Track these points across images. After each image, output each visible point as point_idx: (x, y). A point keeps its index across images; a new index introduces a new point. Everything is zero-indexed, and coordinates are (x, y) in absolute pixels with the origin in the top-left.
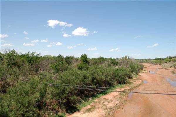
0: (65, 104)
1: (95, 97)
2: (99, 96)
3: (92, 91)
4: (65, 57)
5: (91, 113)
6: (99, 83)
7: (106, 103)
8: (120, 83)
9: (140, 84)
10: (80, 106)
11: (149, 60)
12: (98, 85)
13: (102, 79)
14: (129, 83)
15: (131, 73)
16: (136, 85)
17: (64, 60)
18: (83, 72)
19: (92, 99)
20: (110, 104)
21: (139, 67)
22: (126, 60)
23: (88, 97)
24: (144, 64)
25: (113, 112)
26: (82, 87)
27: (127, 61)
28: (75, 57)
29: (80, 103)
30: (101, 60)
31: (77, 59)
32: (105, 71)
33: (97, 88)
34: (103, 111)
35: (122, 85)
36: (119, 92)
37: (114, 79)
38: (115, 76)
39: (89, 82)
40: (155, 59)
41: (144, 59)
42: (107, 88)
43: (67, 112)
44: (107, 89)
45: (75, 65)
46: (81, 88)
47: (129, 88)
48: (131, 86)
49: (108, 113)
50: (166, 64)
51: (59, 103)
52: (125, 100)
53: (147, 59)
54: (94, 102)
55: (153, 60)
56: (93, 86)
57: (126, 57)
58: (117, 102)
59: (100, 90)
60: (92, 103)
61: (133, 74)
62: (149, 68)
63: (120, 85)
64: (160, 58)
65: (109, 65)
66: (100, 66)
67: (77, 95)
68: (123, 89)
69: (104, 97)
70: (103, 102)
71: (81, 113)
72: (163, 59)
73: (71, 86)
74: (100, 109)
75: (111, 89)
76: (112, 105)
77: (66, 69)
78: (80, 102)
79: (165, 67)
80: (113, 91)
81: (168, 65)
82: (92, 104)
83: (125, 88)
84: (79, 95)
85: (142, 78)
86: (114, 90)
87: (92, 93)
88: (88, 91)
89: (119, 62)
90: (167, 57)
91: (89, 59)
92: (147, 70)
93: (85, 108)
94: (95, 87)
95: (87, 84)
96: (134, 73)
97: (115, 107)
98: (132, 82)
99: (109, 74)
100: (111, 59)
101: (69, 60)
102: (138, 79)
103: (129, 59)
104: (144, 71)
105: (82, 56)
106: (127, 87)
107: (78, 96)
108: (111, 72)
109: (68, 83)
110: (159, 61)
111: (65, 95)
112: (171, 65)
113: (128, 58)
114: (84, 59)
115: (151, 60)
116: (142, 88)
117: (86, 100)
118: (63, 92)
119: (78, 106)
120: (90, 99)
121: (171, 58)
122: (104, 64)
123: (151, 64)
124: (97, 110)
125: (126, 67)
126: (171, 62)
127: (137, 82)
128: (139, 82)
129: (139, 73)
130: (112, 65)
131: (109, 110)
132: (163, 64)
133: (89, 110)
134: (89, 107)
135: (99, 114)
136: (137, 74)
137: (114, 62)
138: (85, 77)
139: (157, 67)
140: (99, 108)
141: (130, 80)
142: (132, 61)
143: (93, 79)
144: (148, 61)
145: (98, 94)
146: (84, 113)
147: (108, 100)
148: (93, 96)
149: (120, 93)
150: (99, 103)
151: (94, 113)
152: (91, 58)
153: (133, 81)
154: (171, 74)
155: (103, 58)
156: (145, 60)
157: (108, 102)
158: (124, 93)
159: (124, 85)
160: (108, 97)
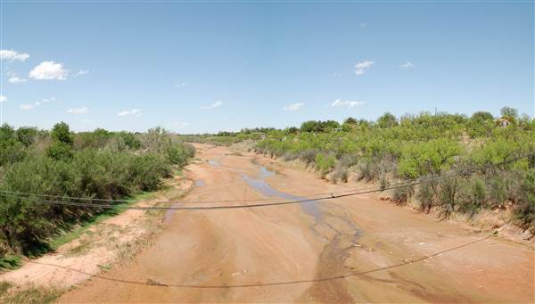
0: (19, 237)
1: (90, 222)
2: (98, 218)
3: (82, 208)
4: (16, 129)
5: (83, 258)
6: (97, 190)
7: (116, 234)
8: (145, 189)
9: (190, 190)
10: (56, 243)
11: (206, 135)
12: (95, 194)
13: (104, 181)
14: (167, 188)
15: (169, 167)
16: (181, 193)
17: (15, 135)
18: (60, 165)
19: (83, 226)
20: (125, 236)
21: (187, 151)
22: (158, 137)
23: (73, 221)
24: (196, 145)
25: (134, 252)
26: (60, 199)
27: (159, 139)
28: (40, 129)
29: (55, 235)
30: (102, 136)
31: (44, 135)
32: (111, 162)
33: (94, 202)
34: (111, 253)
35: (151, 194)
36: (144, 209)
37: (132, 181)
38: (135, 174)
39: (76, 189)
40: (219, 135)
41: (195, 133)
42: (118, 200)
43: (27, 255)
44: (117, 203)
45: (40, 148)
46: (57, 202)
47: (166, 200)
48: (171, 194)
49: (122, 255)
50: (240, 145)
51: (7, 233)
52: (159, 227)
53: (201, 134)
54: (88, 232)
55: (214, 135)
56: (85, 198)
57: (158, 130)
58: (141, 231)
59: (100, 206)
60: (81, 234)
61: (174, 169)
62: (206, 155)
63: (146, 194)
64: (228, 131)
65: (120, 149)
66: (100, 150)
67: (48, 216)
68: (153, 203)
69: (111, 220)
70: (109, 233)
71: (59, 256)
72: (235, 135)
73: (33, 198)
74: (103, 249)
75: (127, 203)
76: (131, 237)
77: (21, 158)
78: (54, 232)
79: (238, 152)
80: (131, 208)
81: (243, 146)
82: (82, 237)
83: (157, 200)
84: (52, 217)
85: (193, 176)
86: (131, 204)
87: (82, 212)
88: (74, 209)
89: (141, 140)
90: (242, 131)
91: (73, 133)
92: (204, 159)
93: (67, 246)
94: (90, 199)
95: (69, 193)
96: (177, 166)
97: (137, 243)
98: (172, 187)
99: (121, 169)
100: (123, 134)
101: (26, 136)
102: (184, 178)
103: (165, 135)
104: (198, 159)
105: (57, 127)
106: (160, 198)
107: (49, 220)
108: (126, 165)
109: (27, 189)
110: (225, 138)
111: (21, 217)
112: (249, 147)
113: (161, 132)
114: (62, 134)
115: (210, 135)
116: (193, 197)
117: (68, 229)
118: (15, 210)
119: (50, 241)
120: (77, 227)
121: (248, 132)
122: (107, 147)
123: (208, 146)
124: (97, 250)
125: (159, 151)
126: (250, 140)
127: (183, 184)
128: (186, 186)
129: (187, 164)
130: (127, 147)
131: (123, 249)
132: (234, 145)
133: (77, 251)
134: (76, 243)
135: (101, 258)
136: (181, 167)
137: (130, 141)
138: (65, 177)
139: (222, 150)
140: (100, 245)
141: (168, 182)
142: (170, 140)
143: (85, 183)
144: (203, 138)
145: (98, 214)
146: (66, 256)
147: (119, 226)
148: (86, 220)
149: (148, 210)
150: (100, 234)
151: (89, 256)
152: (76, 132)
153: (174, 184)
154: (250, 165)
155: (105, 133)
156: (198, 135)
157: (121, 232)
158: (155, 211)
159: (156, 193)
160: (123, 219)
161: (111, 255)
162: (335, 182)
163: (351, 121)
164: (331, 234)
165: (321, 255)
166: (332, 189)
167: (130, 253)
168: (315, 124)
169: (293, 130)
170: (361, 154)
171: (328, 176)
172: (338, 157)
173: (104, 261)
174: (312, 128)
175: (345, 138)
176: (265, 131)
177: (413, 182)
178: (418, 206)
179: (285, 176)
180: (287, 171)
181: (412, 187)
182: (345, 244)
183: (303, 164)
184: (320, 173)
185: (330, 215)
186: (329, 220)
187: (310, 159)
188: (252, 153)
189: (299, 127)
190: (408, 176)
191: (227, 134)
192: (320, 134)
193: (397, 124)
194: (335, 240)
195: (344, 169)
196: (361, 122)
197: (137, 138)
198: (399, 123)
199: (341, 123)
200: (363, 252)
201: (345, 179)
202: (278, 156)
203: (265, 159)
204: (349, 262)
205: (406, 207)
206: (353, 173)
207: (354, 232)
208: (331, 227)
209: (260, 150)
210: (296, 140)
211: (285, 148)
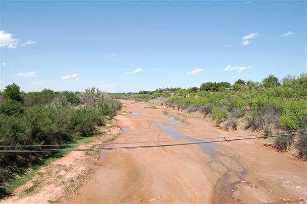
1: (40, 165)
2: (47, 161)
3: (33, 154)
5: (36, 196)
6: (46, 138)
7: (62, 173)
8: (84, 135)
9: (119, 135)
10: (11, 186)
11: (130, 94)
12: (44, 142)
13: (51, 130)
14: (101, 134)
15: (102, 117)
16: (112, 137)
18: (13, 119)
19: (34, 169)
20: (69, 174)
21: (115, 105)
23: (25, 165)
24: (122, 101)
25: (77, 186)
26: (13, 148)
27: (94, 97)
29: (10, 180)
30: (48, 95)
32: (56, 114)
33: (43, 148)
34: (59, 189)
35: (89, 139)
36: (84, 150)
37: (74, 129)
38: (76, 124)
39: (27, 138)
40: (139, 93)
41: (122, 93)
42: (62, 145)
44: (62, 148)
46: (10, 151)
47: (100, 143)
48: (104, 138)
49: (67, 190)
50: (155, 101)
52: (96, 164)
53: (126, 92)
54: (39, 174)
55: (136, 93)
56: (35, 145)
57: (93, 90)
58: (81, 169)
59: (48, 151)
60: (33, 176)
61: (106, 119)
62: (130, 108)
63: (85, 139)
64: (146, 91)
65: (64, 105)
66: (47, 106)
67: (3, 164)
68: (90, 145)
69: (58, 162)
70: (57, 172)
72: (151, 93)
74: (53, 186)
75: (70, 147)
76: (74, 174)
78: (9, 177)
79: (154, 105)
80: (74, 150)
81: (157, 101)
82: (34, 179)
83: (93, 143)
84: (7, 165)
85: (120, 124)
86: (74, 147)
87: (34, 157)
88: (26, 155)
89: (81, 98)
90: (157, 90)
91: (23, 93)
92: (128, 111)
93: (22, 188)
94: (40, 145)
95: (21, 143)
96: (108, 117)
97: (79, 178)
98: (105, 132)
99: (64, 121)
100: (66, 93)
102: (114, 126)
103: (99, 93)
104: (124, 112)
105: (9, 88)
106: (96, 141)
107: (4, 168)
108: (69, 117)
110: (144, 96)
112: (162, 102)
113: (96, 91)
114: (14, 94)
115: (133, 94)
116: (120, 140)
117: (21, 173)
120: (30, 170)
121: (161, 91)
122: (53, 103)
123: (133, 102)
124: (47, 188)
125: (94, 106)
126: (162, 97)
127: (112, 131)
128: (115, 131)
129: (116, 115)
130: (69, 103)
131: (68, 185)
132: (151, 100)
133: (31, 191)
134: (29, 184)
135: (51, 194)
136: (112, 118)
137: (72, 98)
138: (16, 129)
139: (142, 105)
140: (49, 183)
141: (101, 129)
142: (103, 97)
143: (35, 133)
144: (128, 96)
145: (46, 158)
146: (21, 197)
147: (65, 166)
148: (37, 163)
149: (86, 152)
150: (49, 174)
151: (41, 194)
152: (26, 92)
153: (106, 130)
154: (163, 116)
155: (51, 92)
156: (124, 94)
157: (66, 170)
158: (92, 152)
159: (92, 138)
160: (66, 161)
161: (59, 190)
162: (227, 129)
163: (240, 82)
164: (223, 170)
165: (215, 186)
166: (224, 134)
167: (74, 187)
168: (211, 85)
169: (195, 89)
170: (248, 108)
171: (221, 125)
172: (230, 110)
173: (52, 196)
174: (208, 87)
175: (235, 95)
176: (173, 90)
177: (293, 133)
178: (297, 154)
179: (188, 123)
180: (189, 120)
181: (291, 137)
182: (234, 179)
183: (202, 115)
184: (215, 121)
185: (223, 155)
186: (221, 159)
187: (207, 111)
188: (164, 107)
189: (199, 87)
190: (288, 128)
191: (145, 93)
192: (216, 92)
193: (279, 84)
194: (226, 176)
195: (234, 120)
196: (249, 83)
197: (77, 96)
198: (281, 84)
199: (232, 84)
200: (248, 188)
201: (235, 127)
202: (183, 108)
203: (174, 111)
204: (236, 194)
205: (286, 154)
206: (242, 123)
207: (241, 170)
208: (223, 165)
209: (170, 104)
210: (196, 97)
211: (188, 103)
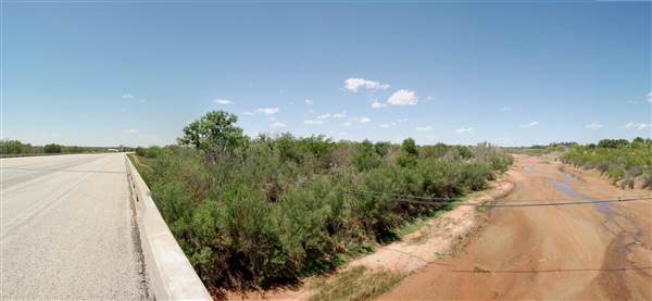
0: (374, 227)
1: (428, 216)
2: (437, 213)
4: (374, 143)
6: (436, 191)
7: (450, 226)
8: (474, 189)
9: (512, 191)
10: (402, 233)
11: (522, 148)
12: (434, 195)
13: (442, 184)
14: (491, 188)
15: (492, 172)
16: (503, 193)
17: (373, 148)
19: (423, 220)
20: (457, 228)
21: (507, 160)
22: (485, 149)
23: (416, 215)
24: (514, 155)
26: (406, 198)
27: (486, 151)
28: (393, 143)
29: (402, 226)
30: (442, 149)
31: (396, 148)
32: (448, 168)
33: (434, 201)
34: (446, 241)
35: (478, 193)
36: (472, 205)
37: (464, 183)
38: (466, 178)
39: (419, 190)
40: (532, 148)
41: (514, 146)
42: (453, 199)
43: (380, 242)
44: (450, 201)
45: (392, 158)
46: (403, 200)
50: (549, 156)
51: (365, 224)
52: (486, 221)
53: (519, 147)
54: (427, 225)
55: (529, 148)
56: (426, 197)
57: (485, 144)
58: (470, 223)
59: (438, 204)
60: (422, 226)
61: (496, 173)
62: (521, 163)
63: (475, 193)
65: (456, 158)
66: (439, 159)
67: (396, 211)
69: (445, 215)
70: (445, 225)
71: (404, 244)
72: (544, 148)
73: (385, 196)
74: (440, 238)
75: (460, 201)
76: (462, 228)
77: (376, 166)
78: (400, 223)
79: (547, 160)
80: (463, 205)
81: (551, 156)
82: (422, 230)
83: (483, 198)
84: (400, 212)
85: (512, 179)
87: (423, 209)
88: (417, 205)
89: (472, 151)
91: (418, 147)
92: (520, 166)
93: (410, 236)
94: (430, 198)
95: (413, 193)
96: (499, 171)
97: (467, 235)
98: (495, 187)
99: (455, 174)
100: (458, 147)
101: (382, 149)
102: (504, 181)
103: (490, 148)
104: (515, 166)
105: (405, 141)
106: (485, 196)
107: (397, 214)
108: (459, 171)
109: (380, 190)
110: (537, 150)
111: (375, 211)
112: (556, 157)
113: (487, 146)
114: (410, 148)
115: (525, 148)
116: (514, 196)
117: (412, 222)
118: (371, 206)
119: (397, 231)
120: (419, 220)
121: (555, 145)
122: (445, 156)
124: (434, 240)
125: (485, 160)
126: (556, 151)
127: (504, 186)
128: (507, 187)
129: (507, 170)
130: (461, 157)
132: (544, 155)
133: (417, 240)
134: (417, 234)
135: (437, 247)
136: (503, 172)
137: (464, 152)
138: (409, 180)
139: (535, 159)
140: (437, 236)
141: (491, 183)
142: (494, 151)
143: (425, 187)
144: (520, 150)
145: (436, 210)
146: (409, 244)
147: (453, 220)
148: (427, 214)
150: (438, 226)
151: (427, 245)
152: (422, 145)
153: (496, 185)
154: (559, 173)
155: (444, 146)
156: (516, 148)
157: (454, 224)
158: (484, 209)
159: (482, 192)
160: (455, 214)
161: (446, 243)
162: (623, 188)
163: (639, 140)
164: (617, 230)
165: (608, 248)
166: (620, 193)
167: (462, 243)
168: (609, 142)
169: (592, 146)
171: (618, 183)
172: (627, 168)
173: (440, 249)
174: (606, 144)
176: (567, 144)
179: (584, 181)
180: (586, 178)
182: (629, 240)
183: (599, 173)
184: (611, 181)
185: (618, 214)
186: (617, 219)
187: (604, 169)
188: (559, 162)
189: (596, 144)
191: (539, 147)
192: (613, 150)
194: (621, 237)
195: (631, 178)
196: (648, 140)
197: (469, 149)
199: (631, 141)
200: (642, 250)
201: (632, 186)
202: (580, 165)
203: (570, 168)
204: (630, 257)
207: (636, 231)
209: (567, 160)
210: (594, 153)
211: (585, 161)
